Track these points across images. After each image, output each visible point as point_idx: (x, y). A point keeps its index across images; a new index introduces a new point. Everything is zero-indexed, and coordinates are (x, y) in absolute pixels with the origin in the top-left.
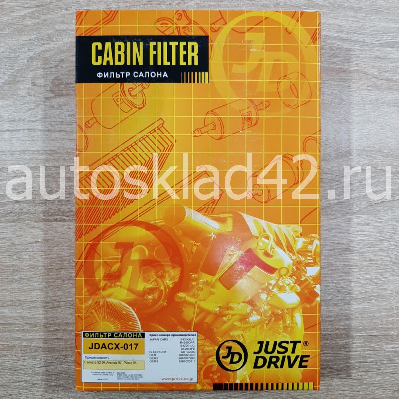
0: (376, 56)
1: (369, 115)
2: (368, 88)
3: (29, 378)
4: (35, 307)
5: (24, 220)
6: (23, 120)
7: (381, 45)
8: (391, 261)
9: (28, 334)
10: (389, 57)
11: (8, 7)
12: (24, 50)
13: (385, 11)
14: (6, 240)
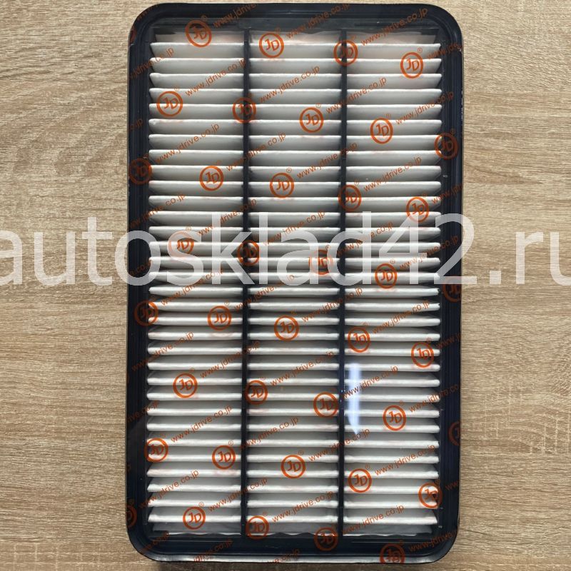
0: (479, 146)
1: (469, 209)
2: (469, 180)
3: (103, 465)
4: (113, 392)
5: (106, 302)
6: (110, 200)
7: (487, 135)
8: (484, 363)
9: (104, 419)
10: (493, 148)
11: (97, 79)
12: (113, 127)
13: (493, 99)
14: (87, 322)
